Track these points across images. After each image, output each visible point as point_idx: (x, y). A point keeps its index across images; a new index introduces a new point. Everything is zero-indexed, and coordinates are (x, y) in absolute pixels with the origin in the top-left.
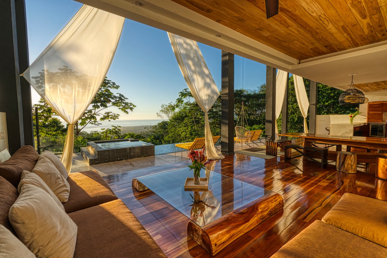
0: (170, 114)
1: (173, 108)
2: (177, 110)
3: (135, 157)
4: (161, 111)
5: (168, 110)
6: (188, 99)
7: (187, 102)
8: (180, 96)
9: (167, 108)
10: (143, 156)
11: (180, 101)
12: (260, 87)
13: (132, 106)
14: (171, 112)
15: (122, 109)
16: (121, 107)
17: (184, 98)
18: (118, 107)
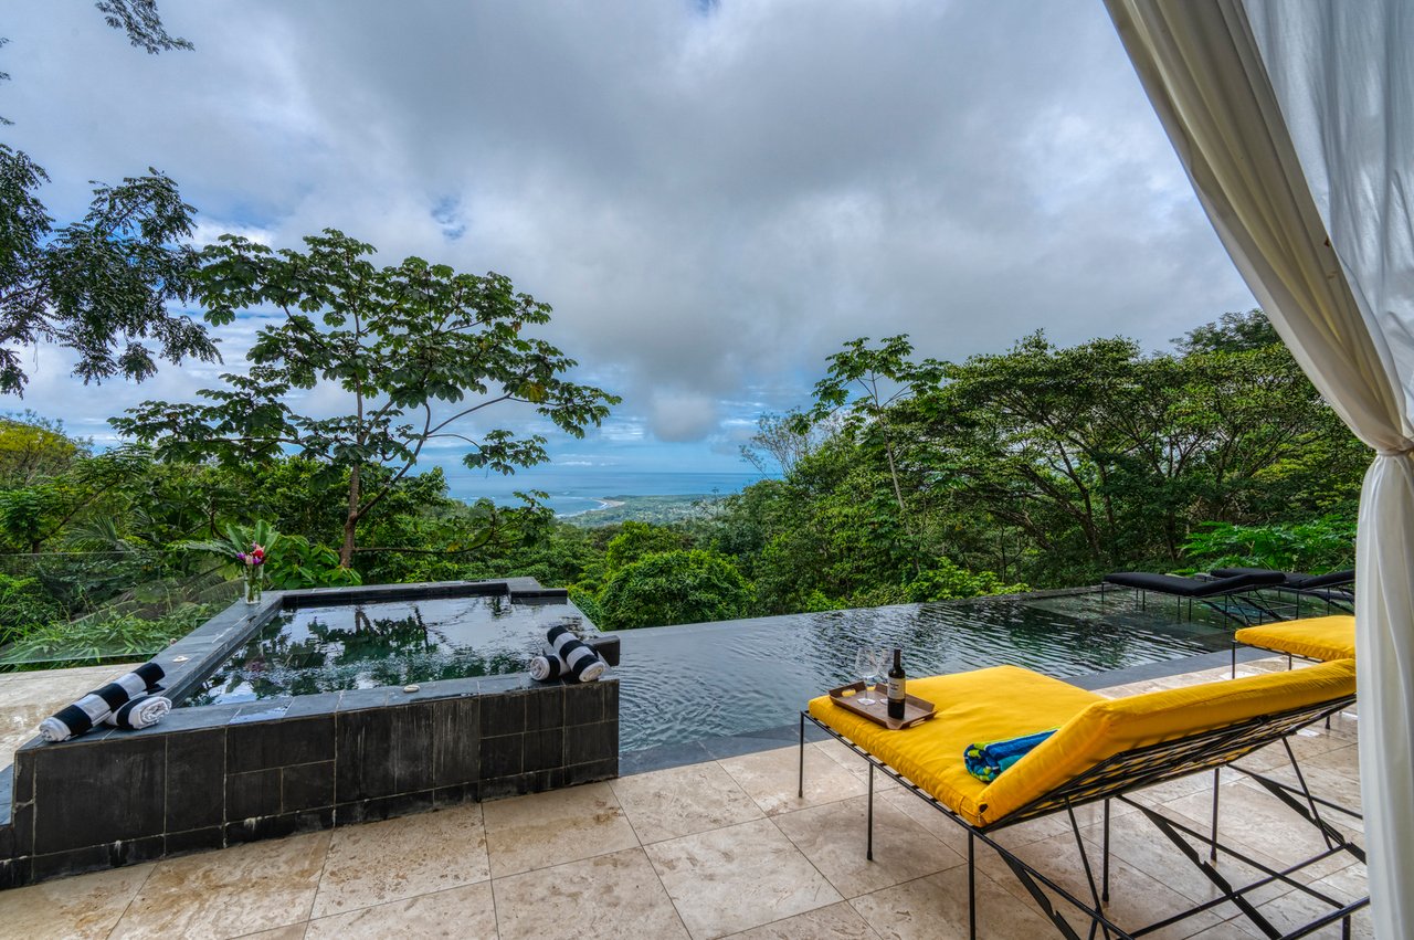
0: (791, 453)
1: (802, 426)
2: (818, 436)
3: (426, 797)
4: (755, 438)
5: (783, 435)
6: (870, 385)
7: (866, 400)
8: (830, 370)
9: (781, 428)
10: (502, 783)
11: (831, 393)
12: (1187, 339)
13: (601, 402)
14: (792, 446)
15: (555, 414)
16: (552, 404)
17: (849, 377)
18: (539, 406)
